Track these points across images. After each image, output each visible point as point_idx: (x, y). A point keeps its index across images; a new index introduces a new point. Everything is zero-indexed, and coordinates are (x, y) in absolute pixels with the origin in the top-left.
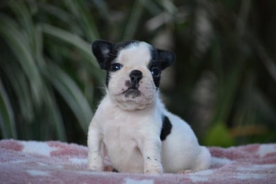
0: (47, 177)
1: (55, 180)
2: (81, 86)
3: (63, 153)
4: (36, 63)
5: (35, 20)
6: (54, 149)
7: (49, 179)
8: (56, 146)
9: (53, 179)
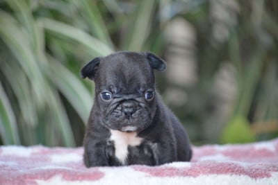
5: (35, 14)
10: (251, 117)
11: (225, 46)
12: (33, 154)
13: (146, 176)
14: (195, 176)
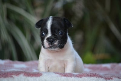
12: (5, 63)
13: (60, 76)
14: (81, 77)
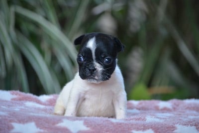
0: (5, 116)
1: (11, 119)
2: (42, 53)
3: (20, 100)
4: (9, 34)
6: (15, 96)
7: (7, 118)
8: (16, 94)
9: (10, 117)
10: (149, 84)
11: (136, 36)
